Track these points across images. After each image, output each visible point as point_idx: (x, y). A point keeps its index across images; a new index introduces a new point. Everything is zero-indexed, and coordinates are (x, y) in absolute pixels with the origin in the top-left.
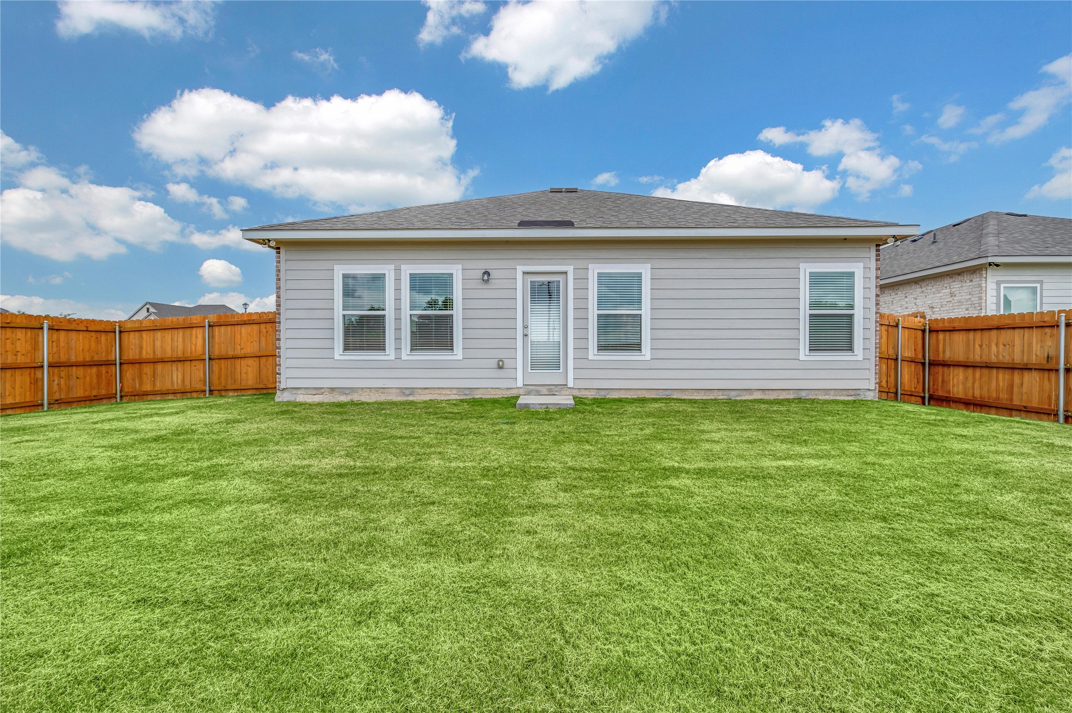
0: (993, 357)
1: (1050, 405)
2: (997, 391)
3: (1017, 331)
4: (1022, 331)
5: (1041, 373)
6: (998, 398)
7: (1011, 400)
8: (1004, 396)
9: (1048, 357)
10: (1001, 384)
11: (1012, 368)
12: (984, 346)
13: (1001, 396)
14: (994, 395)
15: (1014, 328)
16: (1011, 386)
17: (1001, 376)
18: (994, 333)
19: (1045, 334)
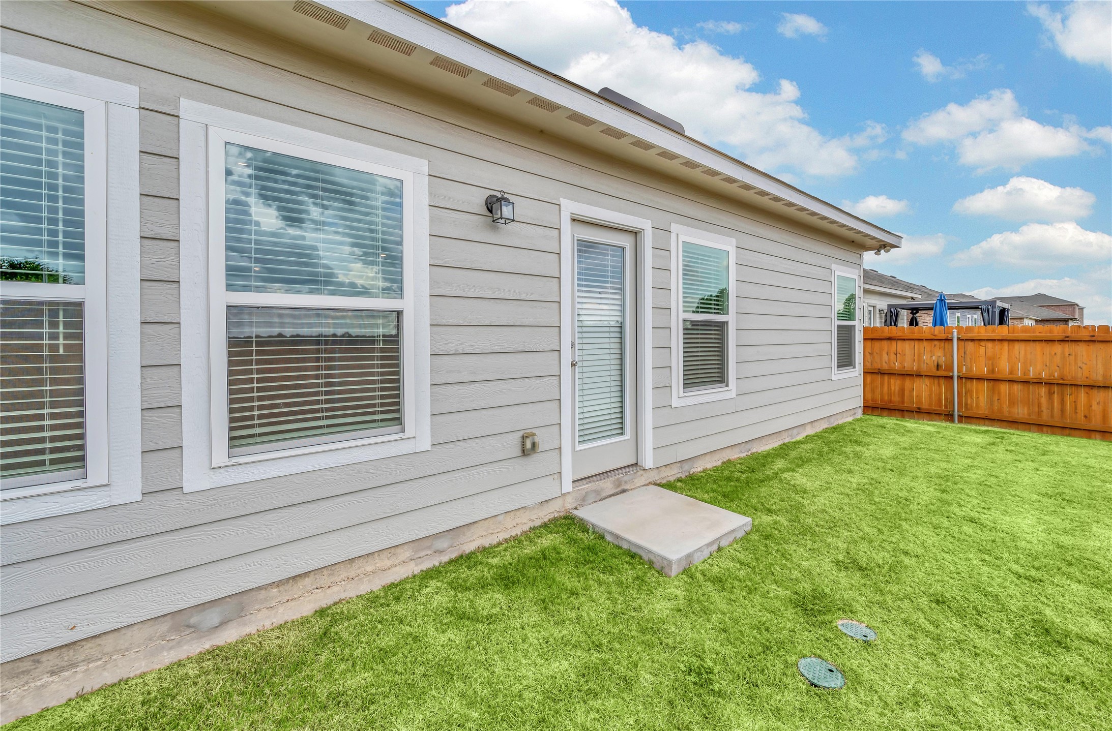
0: (884, 364)
1: (941, 407)
2: (890, 394)
3: (907, 342)
4: (912, 342)
5: (932, 380)
6: (890, 401)
7: (903, 402)
8: (896, 399)
9: (938, 366)
10: (893, 388)
11: (904, 375)
12: (875, 354)
13: (893, 399)
14: (886, 398)
15: (904, 340)
16: (902, 391)
17: (892, 381)
18: (885, 343)
19: (935, 346)
